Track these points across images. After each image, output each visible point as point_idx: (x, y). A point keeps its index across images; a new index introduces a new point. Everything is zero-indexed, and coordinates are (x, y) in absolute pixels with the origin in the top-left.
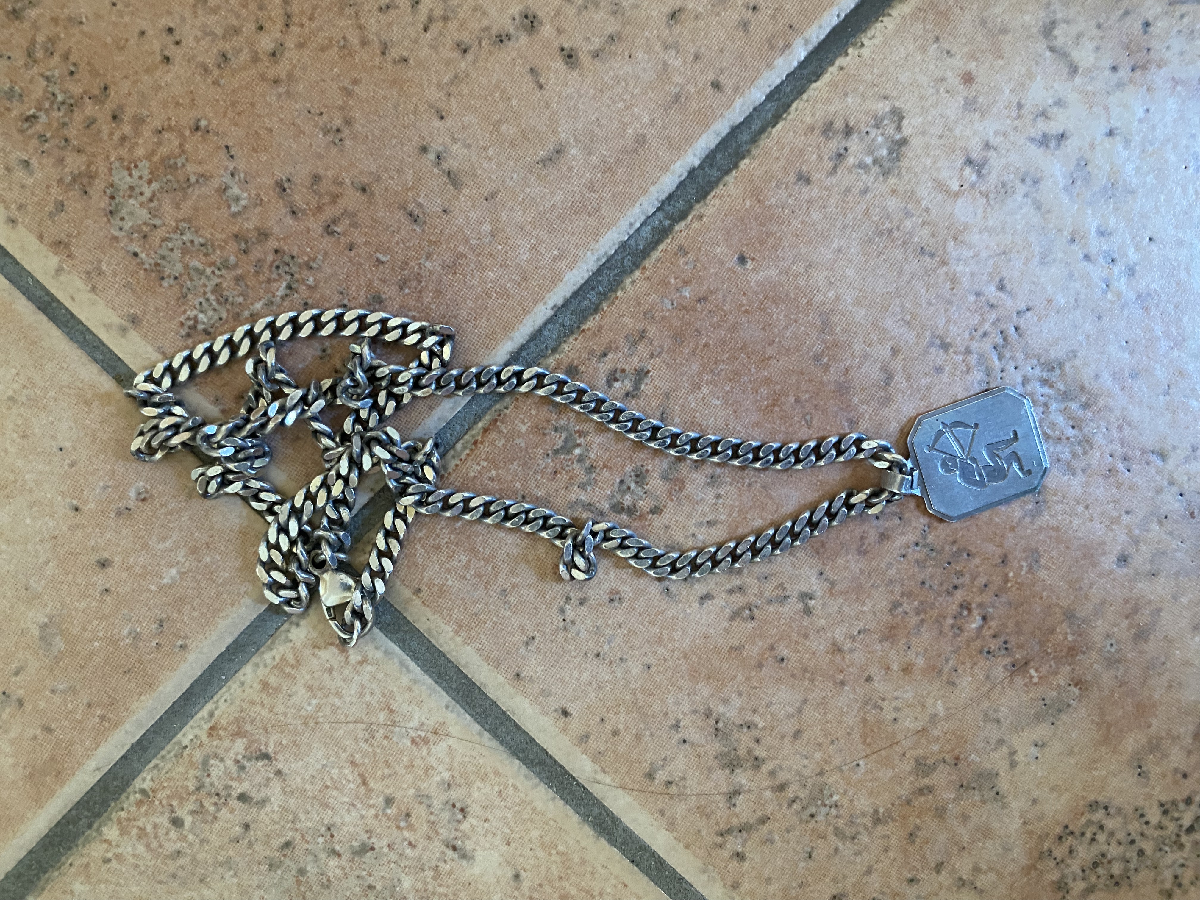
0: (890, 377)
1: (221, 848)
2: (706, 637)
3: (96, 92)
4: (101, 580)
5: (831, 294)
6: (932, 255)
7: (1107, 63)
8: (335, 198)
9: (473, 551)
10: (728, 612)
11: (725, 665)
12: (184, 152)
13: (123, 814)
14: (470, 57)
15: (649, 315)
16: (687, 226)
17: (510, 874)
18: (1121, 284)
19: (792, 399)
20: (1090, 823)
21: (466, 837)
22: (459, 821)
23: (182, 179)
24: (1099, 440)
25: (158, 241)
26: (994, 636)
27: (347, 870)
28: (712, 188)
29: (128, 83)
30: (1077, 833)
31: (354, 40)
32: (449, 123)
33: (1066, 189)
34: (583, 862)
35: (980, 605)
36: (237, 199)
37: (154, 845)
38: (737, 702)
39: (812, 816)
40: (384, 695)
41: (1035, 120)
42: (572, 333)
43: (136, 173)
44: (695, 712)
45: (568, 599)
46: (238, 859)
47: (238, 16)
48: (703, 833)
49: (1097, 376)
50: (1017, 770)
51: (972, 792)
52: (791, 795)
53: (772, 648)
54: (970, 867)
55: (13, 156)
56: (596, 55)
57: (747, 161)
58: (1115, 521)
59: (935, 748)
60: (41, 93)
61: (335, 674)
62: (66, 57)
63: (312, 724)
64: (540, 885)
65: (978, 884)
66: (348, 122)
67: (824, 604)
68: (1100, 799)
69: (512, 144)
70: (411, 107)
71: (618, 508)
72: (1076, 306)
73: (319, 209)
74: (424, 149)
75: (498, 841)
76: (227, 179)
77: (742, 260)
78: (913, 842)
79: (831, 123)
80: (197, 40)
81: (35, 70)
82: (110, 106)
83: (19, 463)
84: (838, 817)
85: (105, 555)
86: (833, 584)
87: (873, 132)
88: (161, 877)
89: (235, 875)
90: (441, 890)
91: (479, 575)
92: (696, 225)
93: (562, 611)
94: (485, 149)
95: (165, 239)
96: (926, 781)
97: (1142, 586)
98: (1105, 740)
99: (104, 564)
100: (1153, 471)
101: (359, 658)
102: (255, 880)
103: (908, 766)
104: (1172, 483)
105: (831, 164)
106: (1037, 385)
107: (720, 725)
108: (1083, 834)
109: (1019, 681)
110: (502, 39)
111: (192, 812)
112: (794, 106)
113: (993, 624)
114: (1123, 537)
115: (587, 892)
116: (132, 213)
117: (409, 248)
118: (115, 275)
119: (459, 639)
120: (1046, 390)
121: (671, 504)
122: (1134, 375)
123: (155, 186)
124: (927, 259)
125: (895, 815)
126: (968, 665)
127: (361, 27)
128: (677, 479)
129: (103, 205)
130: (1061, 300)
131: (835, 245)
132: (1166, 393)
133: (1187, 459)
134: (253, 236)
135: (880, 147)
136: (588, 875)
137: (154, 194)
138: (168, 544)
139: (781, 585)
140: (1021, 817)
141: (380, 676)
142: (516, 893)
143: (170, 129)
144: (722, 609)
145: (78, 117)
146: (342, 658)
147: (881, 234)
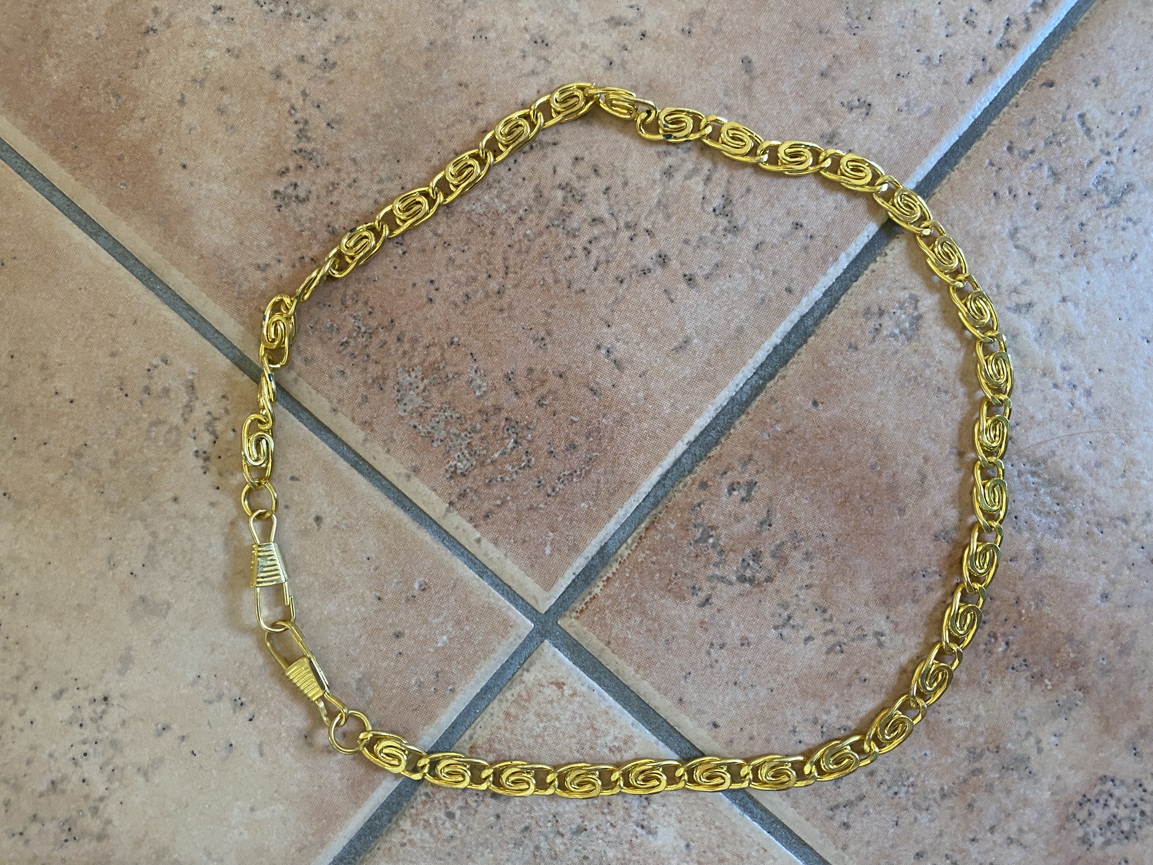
0: (924, 478)
1: (481, 833)
2: (811, 667)
3: (386, 324)
4: (396, 646)
5: (879, 423)
6: (946, 392)
7: (1056, 253)
8: (543, 382)
9: (644, 613)
10: (824, 649)
11: (825, 686)
12: (444, 359)
13: (413, 811)
14: (625, 286)
15: (754, 445)
16: (775, 384)
17: (683, 844)
18: (1081, 402)
19: (858, 497)
20: (1101, 792)
21: (651, 818)
22: (645, 807)
23: (443, 376)
24: (1078, 512)
25: (429, 417)
26: (1016, 656)
27: (569, 846)
28: (790, 358)
29: (406, 317)
30: (1093, 801)
31: (550, 281)
32: (613, 329)
33: (1036, 340)
34: (734, 834)
35: (1004, 634)
36: (480, 387)
37: (435, 832)
38: (835, 712)
39: (896, 793)
40: (588, 718)
41: (1009, 295)
42: (701, 459)
43: (413, 374)
44: (806, 720)
45: (712, 644)
46: (493, 840)
47: (474, 269)
48: (819, 808)
49: (1071, 468)
50: (1043, 755)
51: (1011, 772)
52: (879, 779)
53: (857, 672)
54: (1015, 829)
55: (334, 368)
56: (707, 277)
57: (813, 338)
58: (1096, 569)
59: (981, 740)
60: (351, 327)
61: (555, 704)
62: (366, 303)
63: (540, 740)
64: (704, 852)
65: (1023, 841)
66: (549, 333)
67: (891, 640)
68: (1107, 774)
69: (655, 339)
70: (589, 321)
71: (742, 579)
72: (1051, 420)
73: (533, 390)
74: (599, 347)
75: (673, 820)
76: (472, 374)
77: (815, 404)
78: (972, 811)
79: (869, 308)
80: (450, 287)
81: (347, 312)
82: (395, 332)
83: (342, 569)
84: (914, 794)
85: (399, 629)
86: (896, 625)
87: (899, 312)
88: (442, 856)
89: (491, 852)
90: (635, 858)
91: (649, 630)
92: (781, 382)
93: (709, 653)
94: (638, 344)
95: (434, 416)
96: (977, 765)
97: (1121, 615)
98: (1107, 729)
99: (398, 635)
100: (1120, 532)
101: (571, 692)
102: (505, 855)
103: (963, 754)
104: (1134, 540)
105: (871, 336)
106: (1029, 476)
107: (825, 729)
108: (1097, 801)
109: (1038, 688)
110: (645, 272)
111: (461, 808)
112: (843, 298)
113: (1014, 647)
114: (1103, 581)
115: (738, 856)
116: (411, 401)
117: (591, 412)
118: (402, 441)
119: (638, 676)
120: (1036, 479)
121: (779, 575)
122: (1098, 465)
123: (426, 381)
124: (943, 395)
125: (956, 791)
126: (999, 678)
127: (554, 271)
128: (782, 557)
129: (393, 396)
130: (1040, 417)
131: (878, 390)
132: (1123, 476)
133: (1144, 522)
134: (491, 411)
135: (904, 322)
136: (738, 843)
137: (425, 388)
138: (441, 619)
139: (860, 628)
140: (1049, 790)
141: (586, 704)
142: (688, 859)
143: (434, 345)
144: (821, 646)
145: (376, 341)
146: (559, 692)
147: (909, 380)
